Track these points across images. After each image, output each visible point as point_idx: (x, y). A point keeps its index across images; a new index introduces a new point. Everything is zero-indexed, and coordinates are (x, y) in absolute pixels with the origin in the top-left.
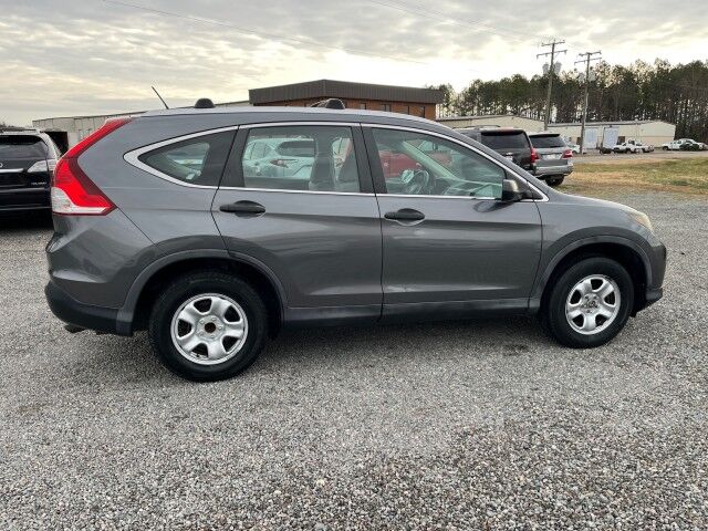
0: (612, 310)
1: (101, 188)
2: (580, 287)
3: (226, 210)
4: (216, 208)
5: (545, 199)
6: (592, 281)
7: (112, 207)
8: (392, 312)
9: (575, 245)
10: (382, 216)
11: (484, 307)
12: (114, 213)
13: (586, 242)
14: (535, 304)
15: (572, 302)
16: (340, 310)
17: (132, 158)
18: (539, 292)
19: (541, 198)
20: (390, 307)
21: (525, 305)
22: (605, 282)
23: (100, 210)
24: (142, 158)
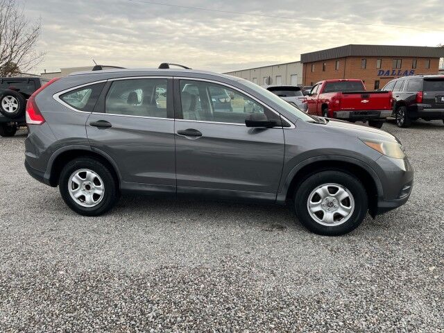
0: (349, 211)
1: (41, 112)
2: (319, 191)
3: (93, 125)
4: (88, 124)
5: (293, 126)
6: (329, 188)
7: (44, 121)
8: (183, 192)
9: (310, 160)
10: (176, 133)
11: (243, 196)
12: (45, 124)
13: (319, 159)
14: (281, 198)
15: (313, 201)
16: (152, 186)
17: (56, 97)
18: (285, 191)
19: (290, 126)
20: (182, 188)
21: (274, 198)
22: (341, 189)
23: (39, 122)
24: (61, 97)
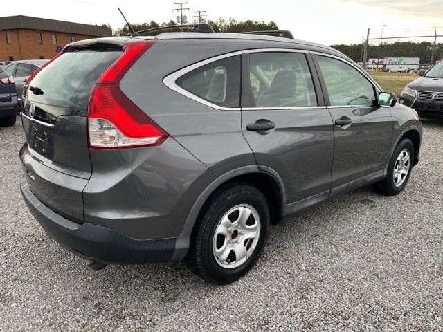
0: (406, 169)
1: (151, 116)
2: (399, 158)
4: (244, 128)
6: (403, 154)
7: (165, 136)
10: (334, 124)
12: (168, 141)
14: (386, 172)
15: (396, 168)
17: (170, 82)
18: (388, 165)
20: (334, 190)
21: (382, 175)
23: (153, 140)
24: (179, 82)
